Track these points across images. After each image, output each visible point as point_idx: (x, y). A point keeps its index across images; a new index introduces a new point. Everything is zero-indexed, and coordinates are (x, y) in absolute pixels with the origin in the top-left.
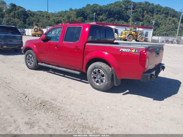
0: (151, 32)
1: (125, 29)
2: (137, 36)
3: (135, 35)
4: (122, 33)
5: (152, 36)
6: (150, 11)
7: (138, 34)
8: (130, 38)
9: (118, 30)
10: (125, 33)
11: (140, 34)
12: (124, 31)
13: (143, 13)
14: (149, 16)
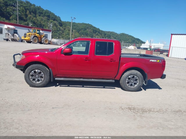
0: (50, 35)
1: (28, 31)
2: (41, 38)
3: (39, 37)
4: (25, 34)
5: (51, 39)
6: (33, 12)
7: (42, 37)
8: (35, 40)
9: (17, 30)
10: (30, 34)
11: (43, 37)
12: (28, 32)
13: (26, 12)
14: (32, 17)
